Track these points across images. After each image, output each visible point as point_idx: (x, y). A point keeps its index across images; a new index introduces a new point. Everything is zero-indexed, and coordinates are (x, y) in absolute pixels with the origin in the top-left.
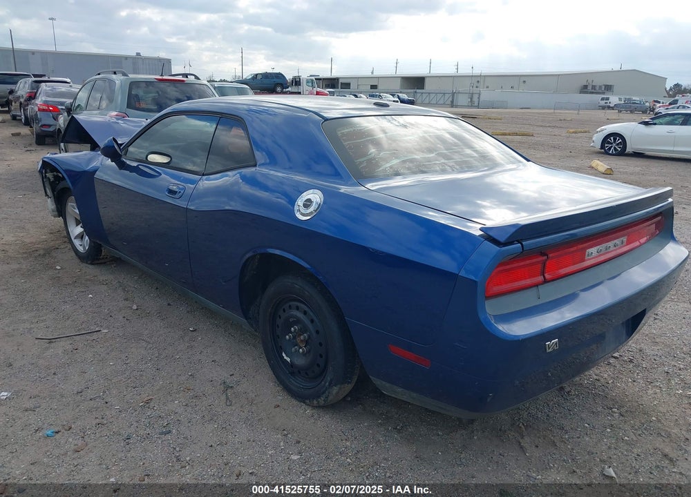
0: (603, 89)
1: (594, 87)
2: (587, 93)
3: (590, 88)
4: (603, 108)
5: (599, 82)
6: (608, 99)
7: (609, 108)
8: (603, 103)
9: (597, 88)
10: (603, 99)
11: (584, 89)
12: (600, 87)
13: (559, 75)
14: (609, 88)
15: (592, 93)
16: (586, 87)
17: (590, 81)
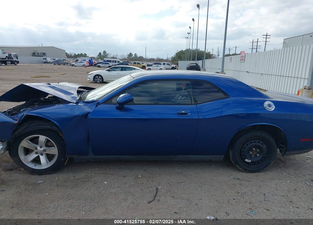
0: (42, 54)
1: (38, 54)
2: (35, 56)
3: (36, 54)
4: (45, 63)
5: (40, 51)
6: (46, 59)
7: (47, 63)
8: (44, 61)
9: (40, 54)
10: (44, 59)
11: (34, 54)
12: (41, 54)
13: (21, 48)
14: (44, 54)
15: (38, 56)
16: (34, 53)
17: (35, 51)
